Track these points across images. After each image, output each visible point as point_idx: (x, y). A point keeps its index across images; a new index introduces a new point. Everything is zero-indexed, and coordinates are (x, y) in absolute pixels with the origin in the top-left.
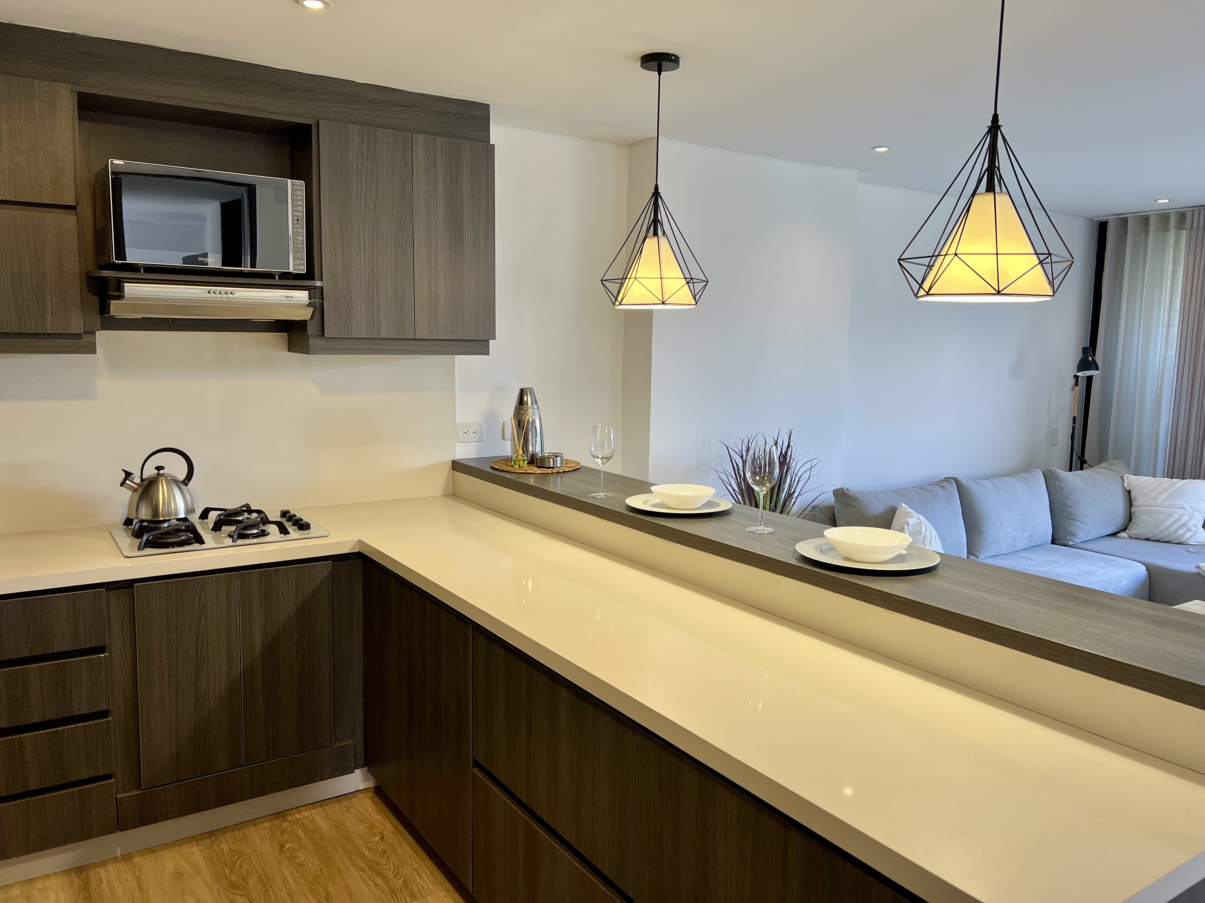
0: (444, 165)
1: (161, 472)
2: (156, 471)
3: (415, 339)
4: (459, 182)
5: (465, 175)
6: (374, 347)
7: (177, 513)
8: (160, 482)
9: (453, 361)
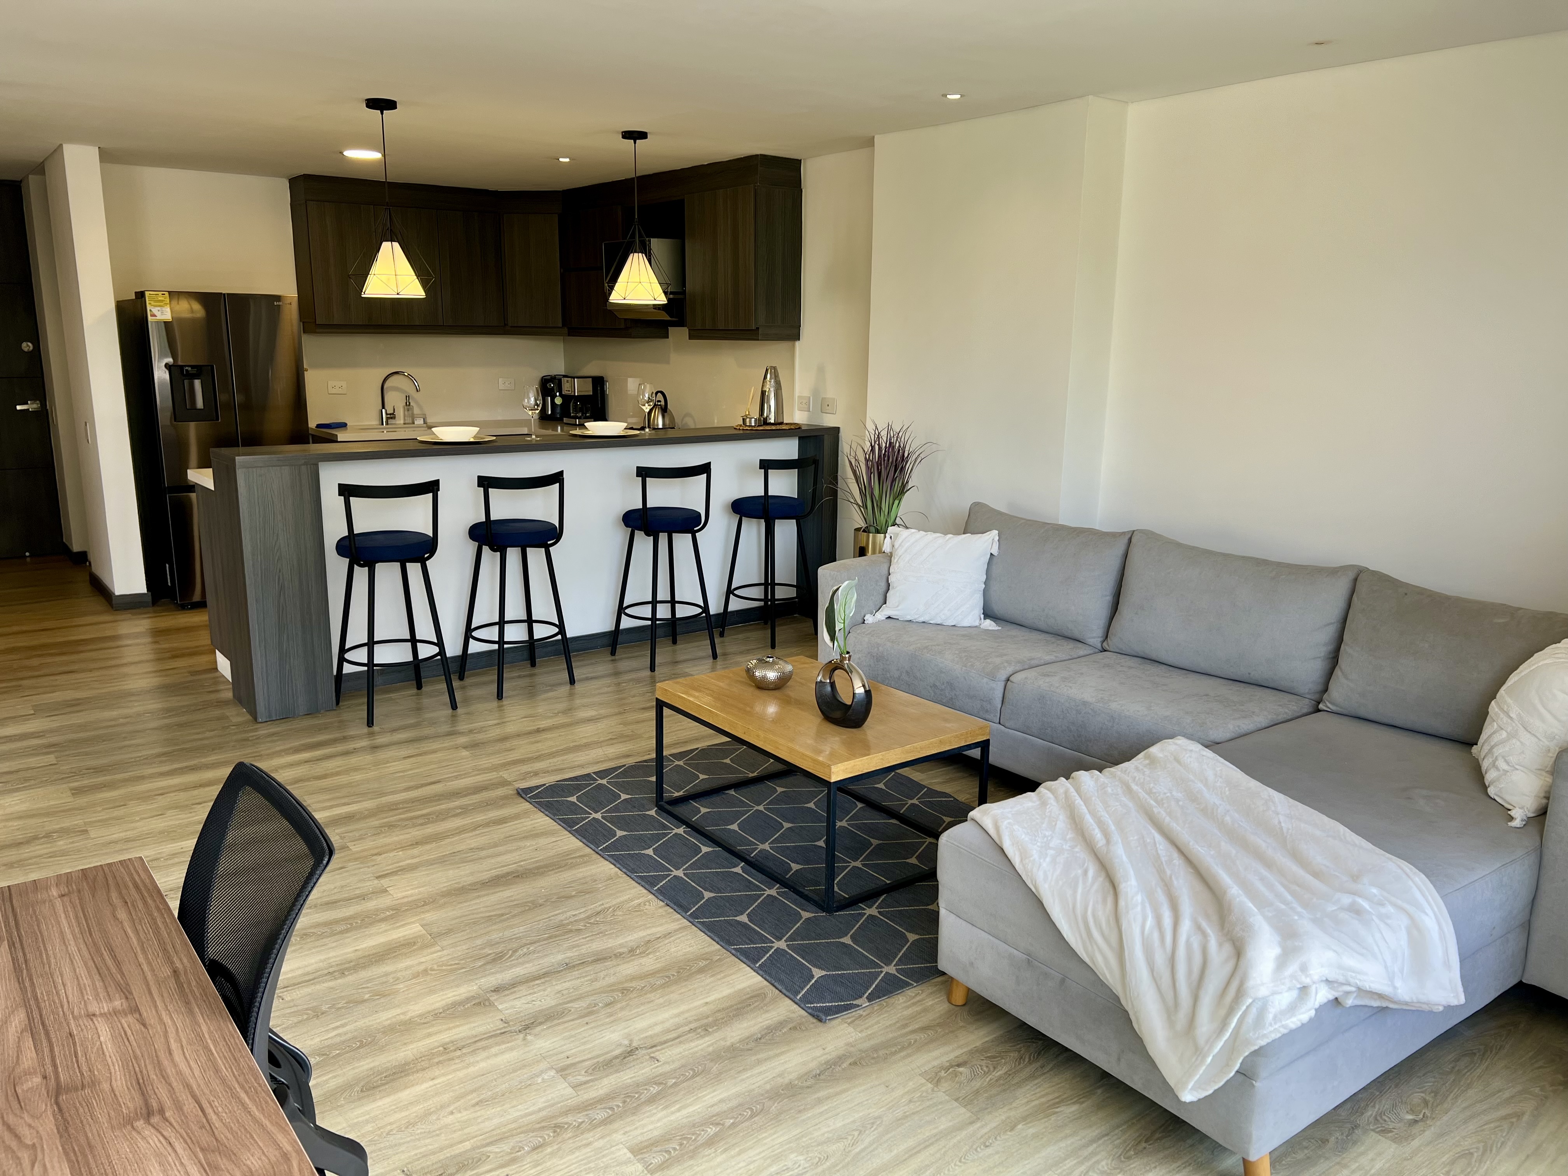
1: (659, 403)
9: (794, 346)
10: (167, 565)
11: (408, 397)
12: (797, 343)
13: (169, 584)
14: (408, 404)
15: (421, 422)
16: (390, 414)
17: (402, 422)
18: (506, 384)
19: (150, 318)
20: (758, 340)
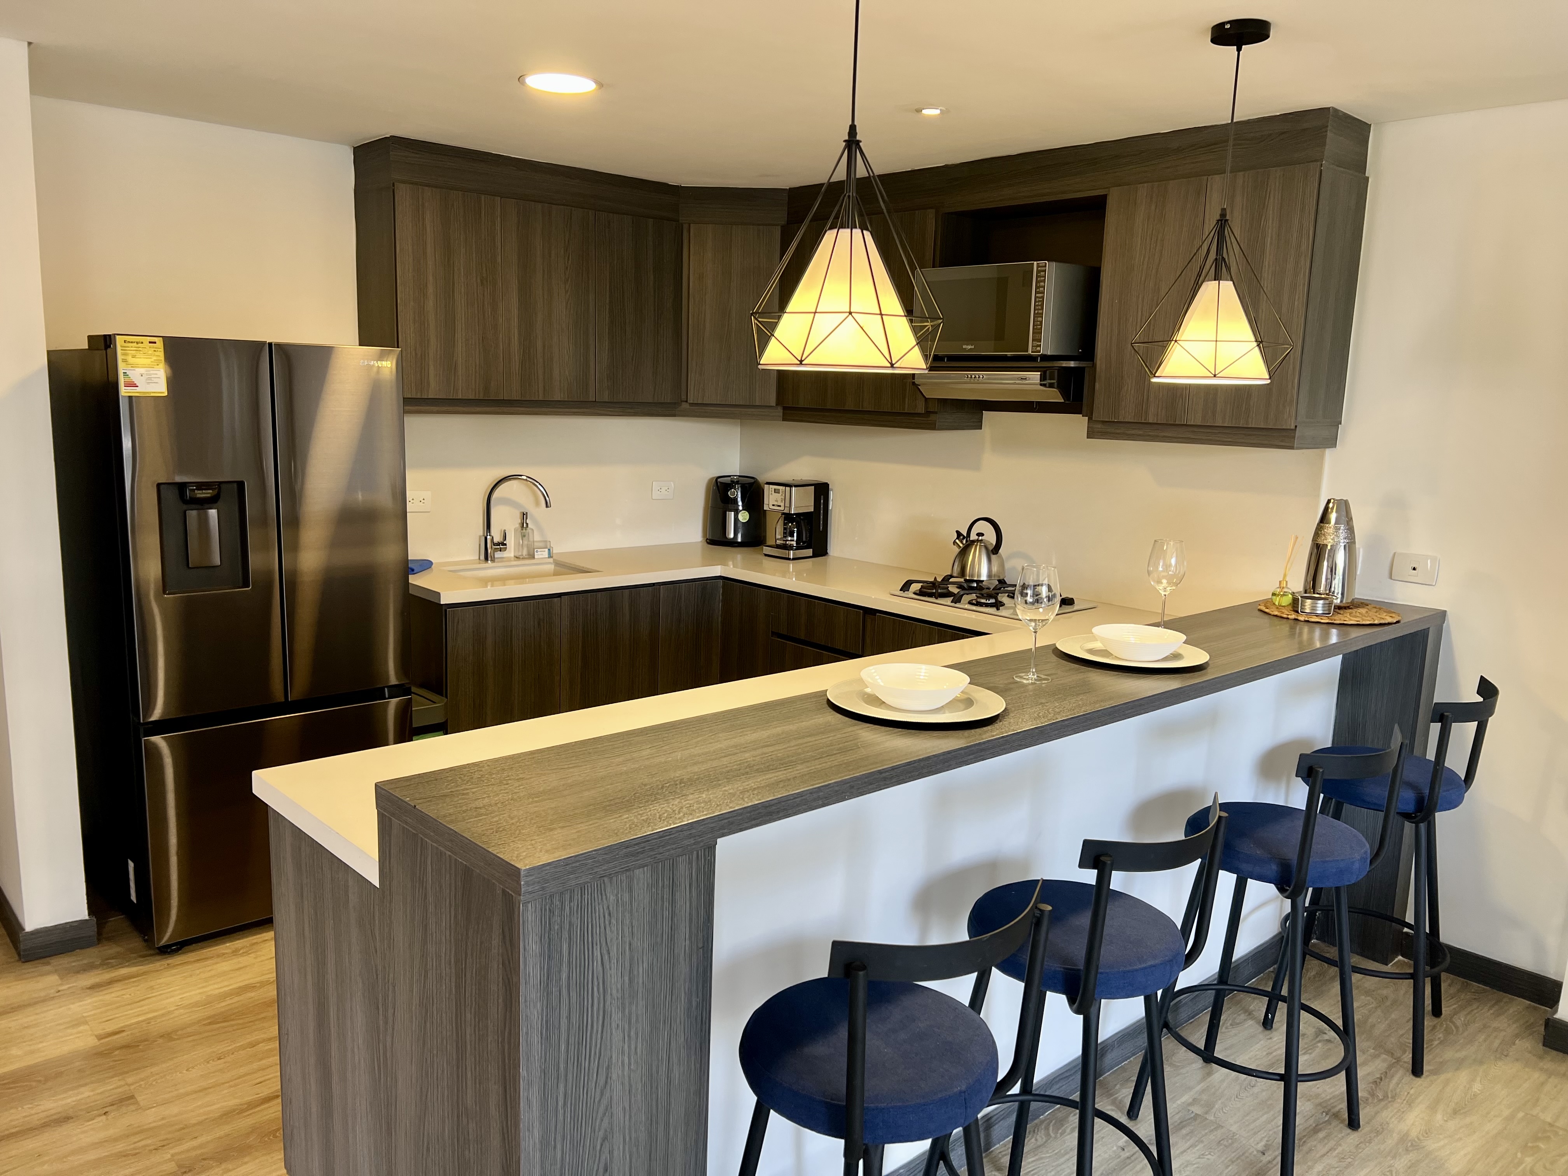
0: (1244, 207)
1: (980, 538)
2: (977, 537)
3: (1186, 425)
4: (1262, 223)
5: (1271, 212)
6: (1150, 433)
7: (979, 575)
8: (974, 546)
9: (1322, 457)
10: (131, 865)
11: (524, 515)
12: (1328, 452)
13: (133, 898)
14: (524, 525)
15: (545, 554)
16: (498, 544)
17: (512, 555)
18: (663, 490)
19: (124, 391)
20: (1292, 448)
